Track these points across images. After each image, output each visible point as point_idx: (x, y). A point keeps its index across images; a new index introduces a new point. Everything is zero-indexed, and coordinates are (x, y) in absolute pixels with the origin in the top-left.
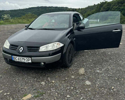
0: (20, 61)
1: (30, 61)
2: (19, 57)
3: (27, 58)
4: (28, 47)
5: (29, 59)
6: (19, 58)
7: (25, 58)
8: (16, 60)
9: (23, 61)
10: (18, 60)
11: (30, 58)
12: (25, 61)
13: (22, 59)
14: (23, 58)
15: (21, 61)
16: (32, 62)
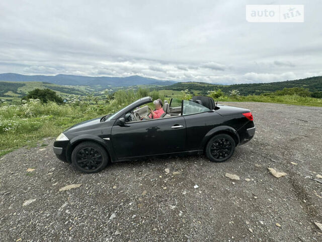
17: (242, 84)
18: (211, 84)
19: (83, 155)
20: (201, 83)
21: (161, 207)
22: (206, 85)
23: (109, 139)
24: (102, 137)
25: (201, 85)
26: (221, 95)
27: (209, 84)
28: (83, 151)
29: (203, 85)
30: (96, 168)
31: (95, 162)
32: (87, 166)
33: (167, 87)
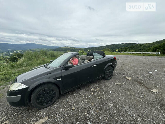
17: (88, 48)
18: (76, 48)
19: (41, 95)
20: (71, 47)
21: (107, 107)
22: (73, 48)
23: (60, 79)
24: (56, 79)
25: (71, 48)
26: (83, 52)
27: (75, 48)
28: (41, 92)
29: (72, 48)
30: (51, 102)
31: (51, 98)
32: (44, 103)
33: (53, 49)
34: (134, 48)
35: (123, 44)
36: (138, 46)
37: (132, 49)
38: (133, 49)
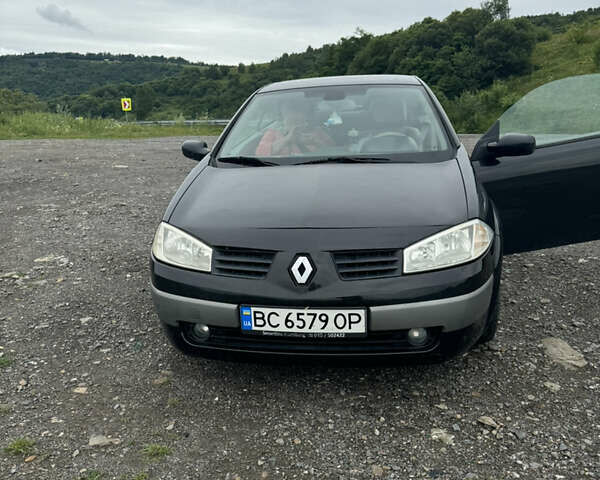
0: (295, 330)
1: (360, 328)
2: (295, 312)
3: (346, 312)
4: (337, 254)
5: (354, 318)
6: (293, 317)
7: (331, 313)
8: (267, 328)
9: (317, 328)
10: (283, 328)
11: (362, 312)
12: (331, 329)
13: (308, 320)
14: (319, 312)
15: (306, 330)
16: (373, 328)
34: (182, 94)
35: (100, 57)
36: (204, 81)
37: (174, 100)
38: (178, 98)
